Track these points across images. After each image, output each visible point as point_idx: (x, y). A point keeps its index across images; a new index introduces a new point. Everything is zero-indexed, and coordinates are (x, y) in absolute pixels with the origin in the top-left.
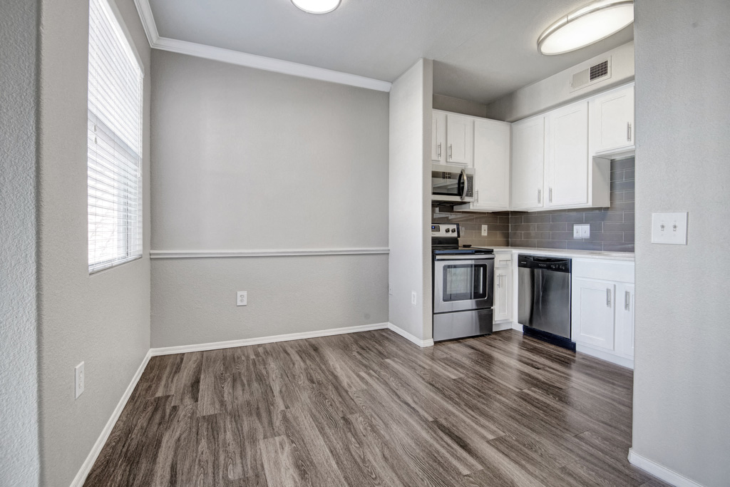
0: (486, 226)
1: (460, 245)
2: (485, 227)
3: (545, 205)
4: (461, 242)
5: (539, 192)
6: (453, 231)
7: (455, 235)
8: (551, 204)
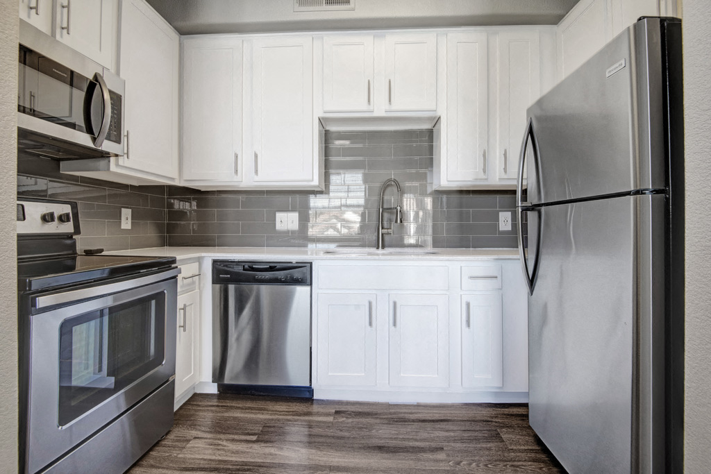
0: (129, 211)
1: (78, 252)
2: (126, 213)
3: (246, 180)
4: (81, 244)
5: (236, 157)
6: (63, 219)
7: (68, 228)
8: (257, 178)
